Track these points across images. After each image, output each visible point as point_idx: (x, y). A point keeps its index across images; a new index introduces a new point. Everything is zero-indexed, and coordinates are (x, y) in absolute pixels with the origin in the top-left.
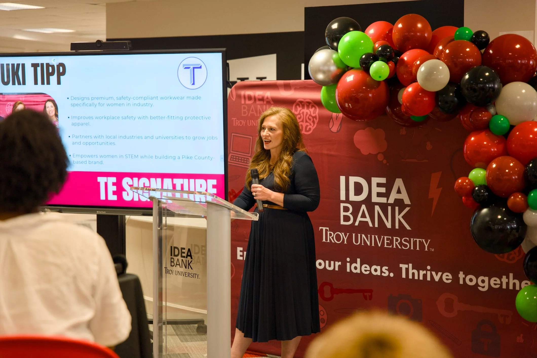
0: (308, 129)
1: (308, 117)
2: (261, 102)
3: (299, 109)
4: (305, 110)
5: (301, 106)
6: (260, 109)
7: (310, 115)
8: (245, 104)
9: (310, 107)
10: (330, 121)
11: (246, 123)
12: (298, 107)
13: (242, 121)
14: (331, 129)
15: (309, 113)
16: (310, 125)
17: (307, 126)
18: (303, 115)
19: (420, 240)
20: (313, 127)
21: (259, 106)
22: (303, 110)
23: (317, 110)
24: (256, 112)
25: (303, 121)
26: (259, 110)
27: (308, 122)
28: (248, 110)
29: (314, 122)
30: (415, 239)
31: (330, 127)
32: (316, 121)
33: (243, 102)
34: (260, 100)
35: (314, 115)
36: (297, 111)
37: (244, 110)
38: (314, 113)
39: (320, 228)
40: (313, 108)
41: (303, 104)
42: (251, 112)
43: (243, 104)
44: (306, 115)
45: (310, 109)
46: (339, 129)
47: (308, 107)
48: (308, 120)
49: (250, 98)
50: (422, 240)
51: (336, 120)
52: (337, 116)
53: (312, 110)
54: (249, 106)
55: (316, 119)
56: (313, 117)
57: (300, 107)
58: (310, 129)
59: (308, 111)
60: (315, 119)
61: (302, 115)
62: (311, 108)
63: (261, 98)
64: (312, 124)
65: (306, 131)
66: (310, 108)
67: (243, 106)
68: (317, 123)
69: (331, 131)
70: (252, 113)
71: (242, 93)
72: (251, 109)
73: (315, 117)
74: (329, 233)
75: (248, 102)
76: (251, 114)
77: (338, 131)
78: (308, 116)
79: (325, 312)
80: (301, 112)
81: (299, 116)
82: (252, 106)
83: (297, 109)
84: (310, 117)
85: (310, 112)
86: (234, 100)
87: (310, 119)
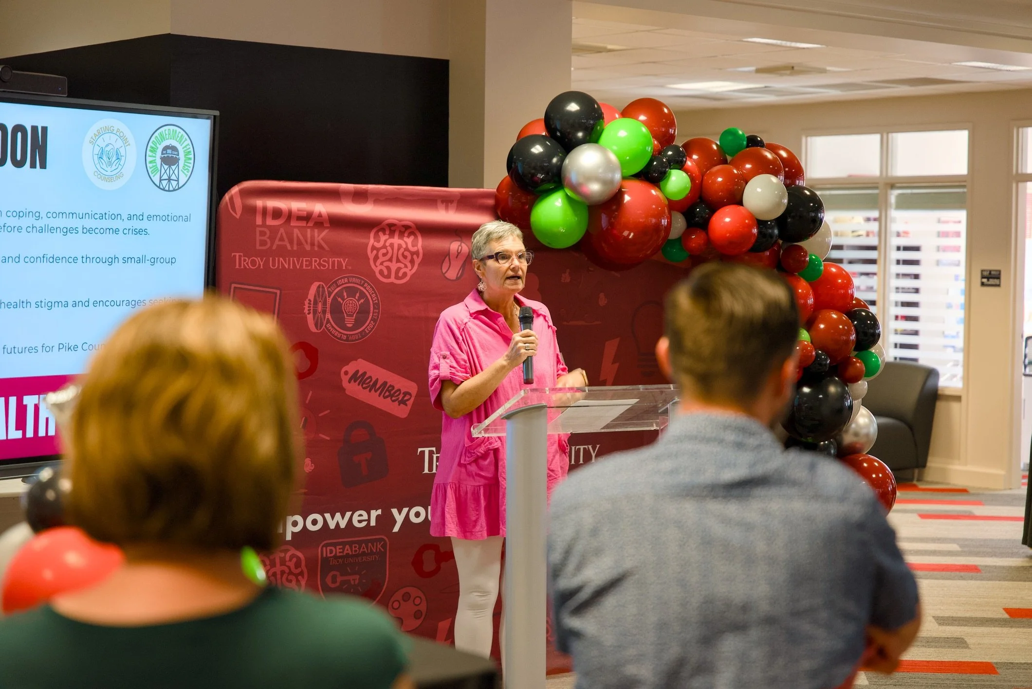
0: (400, 274)
1: (403, 254)
2: (303, 224)
3: (383, 238)
4: (396, 241)
5: (387, 232)
6: (300, 235)
7: (407, 249)
8: (264, 225)
9: (406, 235)
10: (444, 260)
11: (266, 263)
12: (381, 234)
13: (258, 260)
14: (446, 275)
15: (404, 246)
16: (406, 266)
17: (399, 269)
18: (393, 249)
19: (586, 448)
20: (410, 270)
21: (296, 231)
22: (391, 241)
23: (420, 241)
24: (291, 242)
25: (390, 260)
26: (298, 237)
27: (403, 263)
28: (272, 239)
29: (412, 262)
30: (577, 447)
31: (444, 271)
32: (417, 261)
33: (259, 221)
34: (300, 218)
35: (414, 249)
36: (379, 241)
37: (263, 238)
38: (413, 246)
39: (420, 450)
40: (412, 238)
41: (392, 228)
42: (277, 242)
43: (259, 226)
44: (399, 249)
45: (406, 239)
46: (459, 275)
47: (401, 235)
48: (401, 258)
49: (277, 213)
50: (588, 447)
51: (457, 258)
52: (459, 251)
53: (409, 241)
54: (274, 230)
55: (418, 257)
56: (412, 253)
57: (385, 234)
58: (405, 274)
59: (401, 242)
60: (415, 257)
61: (389, 248)
62: (407, 237)
63: (305, 215)
64: (409, 265)
65: (397, 277)
66: (404, 236)
67: (258, 229)
68: (419, 264)
69: (445, 277)
70: (280, 243)
71: (259, 203)
72: (279, 235)
73: (417, 253)
74: (435, 456)
75: (270, 222)
76: (278, 246)
77: (458, 278)
78: (402, 250)
79: (423, 598)
80: (387, 244)
81: (384, 251)
82: (282, 230)
83: (379, 237)
84: (406, 253)
85: (406, 244)
86: (238, 217)
87: (405, 257)
